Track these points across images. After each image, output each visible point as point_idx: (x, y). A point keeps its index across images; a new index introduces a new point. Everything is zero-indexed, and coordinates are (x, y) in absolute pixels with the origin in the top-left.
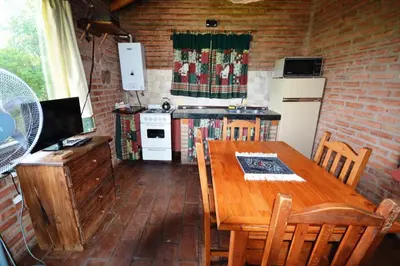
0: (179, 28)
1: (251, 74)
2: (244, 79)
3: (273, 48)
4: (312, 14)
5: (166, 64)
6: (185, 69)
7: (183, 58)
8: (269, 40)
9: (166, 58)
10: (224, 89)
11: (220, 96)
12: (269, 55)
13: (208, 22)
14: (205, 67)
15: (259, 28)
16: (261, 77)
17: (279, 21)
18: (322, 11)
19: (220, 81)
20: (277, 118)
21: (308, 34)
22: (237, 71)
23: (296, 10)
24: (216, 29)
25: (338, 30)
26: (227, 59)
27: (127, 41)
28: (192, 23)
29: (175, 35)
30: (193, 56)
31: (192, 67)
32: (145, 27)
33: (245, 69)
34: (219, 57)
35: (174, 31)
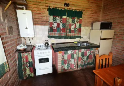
0: (51, 5)
1: (82, 28)
2: (80, 30)
3: (90, 18)
4: (102, 5)
5: (45, 23)
6: (55, 25)
7: (54, 20)
8: (89, 14)
9: (45, 20)
10: (72, 34)
11: (71, 38)
12: (88, 20)
13: (65, 4)
14: (64, 25)
15: (85, 9)
16: (86, 29)
17: (92, 7)
18: (108, 4)
19: (71, 31)
20: (99, 46)
21: (101, 13)
22: (77, 27)
23: (97, 3)
24: (69, 8)
25: (119, 12)
26: (73, 21)
27: (22, 9)
28: (58, 4)
29: (49, 8)
30: (58, 19)
31: (58, 24)
32: (33, 3)
33: (80, 26)
34: (70, 20)
35: (49, 6)
